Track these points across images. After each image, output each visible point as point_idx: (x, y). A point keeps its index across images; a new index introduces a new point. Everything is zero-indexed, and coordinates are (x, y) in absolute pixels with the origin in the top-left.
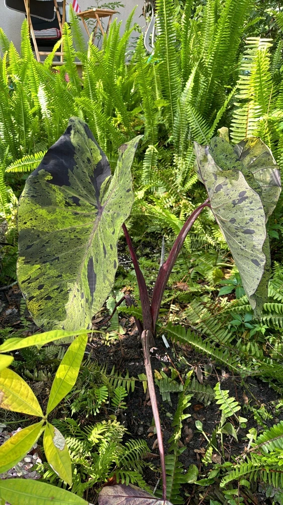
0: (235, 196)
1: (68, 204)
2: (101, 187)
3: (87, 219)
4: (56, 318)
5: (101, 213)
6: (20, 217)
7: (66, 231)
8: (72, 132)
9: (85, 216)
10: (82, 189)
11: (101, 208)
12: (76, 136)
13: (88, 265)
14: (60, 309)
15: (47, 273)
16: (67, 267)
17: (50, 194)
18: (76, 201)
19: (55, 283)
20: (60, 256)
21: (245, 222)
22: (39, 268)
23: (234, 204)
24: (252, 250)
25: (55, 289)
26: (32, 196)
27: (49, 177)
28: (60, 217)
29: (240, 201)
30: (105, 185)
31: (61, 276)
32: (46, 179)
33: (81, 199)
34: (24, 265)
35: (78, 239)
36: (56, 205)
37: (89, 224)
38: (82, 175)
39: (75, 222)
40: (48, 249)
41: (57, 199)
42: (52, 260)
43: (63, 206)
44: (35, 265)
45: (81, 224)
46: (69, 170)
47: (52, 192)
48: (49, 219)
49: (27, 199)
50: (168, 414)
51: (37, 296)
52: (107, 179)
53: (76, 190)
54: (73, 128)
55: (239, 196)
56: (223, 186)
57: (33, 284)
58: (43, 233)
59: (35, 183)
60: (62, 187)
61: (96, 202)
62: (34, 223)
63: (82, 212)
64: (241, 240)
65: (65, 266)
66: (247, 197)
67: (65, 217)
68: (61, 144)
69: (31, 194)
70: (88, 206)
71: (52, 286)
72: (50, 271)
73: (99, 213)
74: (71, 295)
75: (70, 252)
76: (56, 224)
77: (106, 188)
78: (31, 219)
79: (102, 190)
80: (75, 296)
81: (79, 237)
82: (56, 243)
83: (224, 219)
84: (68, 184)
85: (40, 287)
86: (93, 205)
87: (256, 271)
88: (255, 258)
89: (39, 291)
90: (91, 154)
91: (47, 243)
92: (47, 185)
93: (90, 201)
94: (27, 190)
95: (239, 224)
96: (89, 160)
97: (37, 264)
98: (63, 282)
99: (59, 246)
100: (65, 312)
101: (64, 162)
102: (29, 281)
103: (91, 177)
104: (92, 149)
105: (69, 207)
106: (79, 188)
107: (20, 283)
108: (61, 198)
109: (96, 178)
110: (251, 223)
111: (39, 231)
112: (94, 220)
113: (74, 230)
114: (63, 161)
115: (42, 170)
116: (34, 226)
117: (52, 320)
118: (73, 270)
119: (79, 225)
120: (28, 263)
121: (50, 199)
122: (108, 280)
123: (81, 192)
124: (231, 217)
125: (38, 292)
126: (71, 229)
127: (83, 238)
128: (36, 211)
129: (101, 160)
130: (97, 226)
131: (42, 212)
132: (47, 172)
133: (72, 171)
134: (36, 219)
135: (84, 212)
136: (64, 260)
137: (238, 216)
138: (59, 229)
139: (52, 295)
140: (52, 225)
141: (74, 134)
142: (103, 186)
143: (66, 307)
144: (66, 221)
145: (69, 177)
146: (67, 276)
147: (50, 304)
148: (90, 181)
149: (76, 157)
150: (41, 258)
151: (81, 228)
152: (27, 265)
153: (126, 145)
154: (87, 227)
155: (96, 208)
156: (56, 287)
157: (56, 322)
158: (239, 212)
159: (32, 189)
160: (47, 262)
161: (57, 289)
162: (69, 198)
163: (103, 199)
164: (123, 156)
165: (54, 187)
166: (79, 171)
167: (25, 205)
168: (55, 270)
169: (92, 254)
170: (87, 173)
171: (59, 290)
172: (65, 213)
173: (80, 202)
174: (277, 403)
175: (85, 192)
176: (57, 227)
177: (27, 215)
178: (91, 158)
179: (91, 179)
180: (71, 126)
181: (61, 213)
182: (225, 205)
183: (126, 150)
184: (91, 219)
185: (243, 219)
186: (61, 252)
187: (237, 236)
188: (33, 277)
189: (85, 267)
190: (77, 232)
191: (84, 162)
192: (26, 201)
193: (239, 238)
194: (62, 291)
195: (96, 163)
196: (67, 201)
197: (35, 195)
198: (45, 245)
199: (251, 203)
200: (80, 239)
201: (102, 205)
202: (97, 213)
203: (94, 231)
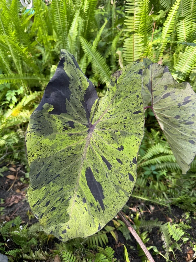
0: (181, 100)
1: (65, 129)
2: (92, 109)
3: (80, 137)
4: (61, 222)
5: (93, 130)
6: (29, 152)
7: (64, 151)
8: (65, 63)
9: (78, 135)
10: (76, 113)
11: (92, 126)
12: (69, 67)
13: (86, 175)
14: (63, 214)
15: (51, 190)
16: (67, 180)
17: (52, 124)
18: (71, 125)
19: (57, 196)
20: (60, 173)
21: (188, 117)
22: (45, 189)
23: (179, 106)
24: (191, 135)
25: (58, 200)
26: (38, 130)
27: (52, 109)
28: (59, 141)
29: (185, 103)
30: (95, 107)
31: (62, 188)
32: (49, 111)
33: (75, 121)
34: (33, 191)
35: (74, 155)
36: (57, 131)
37: (82, 141)
38: (76, 101)
39: (70, 142)
40: (51, 171)
41: (58, 126)
42: (55, 178)
43: (61, 131)
44: (42, 188)
45: (76, 142)
46: (67, 100)
47: (52, 121)
48: (50, 145)
49: (33, 133)
50: (132, 247)
51: (45, 212)
52: (96, 101)
53: (71, 116)
54: (65, 60)
55: (184, 100)
56: (171, 94)
57: (41, 203)
58: (47, 158)
59: (40, 117)
60: (60, 116)
61: (87, 121)
62: (39, 152)
63: (76, 132)
64: (182, 129)
65: (65, 180)
66: (190, 101)
67: (62, 140)
68: (59, 77)
69: (37, 128)
70: (81, 126)
71: (55, 199)
72: (54, 187)
73: (90, 131)
74: (72, 202)
75: (68, 167)
76: (56, 147)
77: (96, 110)
78: (37, 151)
79: (92, 112)
80: (76, 201)
81: (75, 153)
82: (57, 164)
83: (169, 116)
84: (65, 112)
85: (47, 204)
86: (85, 125)
87: (192, 147)
88: (192, 140)
89: (47, 207)
90: (81, 82)
91: (50, 165)
92: (49, 117)
93: (83, 122)
94: (32, 125)
95: (183, 119)
96: (80, 87)
97: (43, 187)
98: (64, 193)
99: (60, 165)
100: (68, 215)
101: (62, 93)
102: (39, 202)
103: (82, 102)
104: (80, 78)
105: (66, 131)
106: (74, 113)
107: (32, 207)
108: (60, 125)
109: (86, 102)
110: (192, 117)
111: (44, 158)
112: (86, 137)
113: (70, 148)
114: (61, 91)
115: (46, 104)
116: (40, 155)
117: (58, 225)
118: (72, 181)
119: (74, 144)
120: (36, 188)
121: (52, 128)
122: (123, 190)
123: (76, 116)
124: (175, 115)
125: (46, 209)
126: (68, 148)
127: (78, 153)
128: (41, 142)
129: (89, 86)
130: (90, 141)
131: (46, 141)
132: (50, 105)
133: (69, 100)
134: (41, 149)
135: (78, 132)
136: (64, 175)
137: (183, 114)
138: (58, 151)
139: (56, 206)
140: (53, 149)
141: (67, 66)
142: (93, 108)
143: (68, 212)
144: (63, 143)
145: (66, 105)
146: (67, 187)
147: (55, 213)
148: (82, 106)
149: (70, 86)
150: (46, 180)
151: (75, 145)
152: (36, 190)
153: (119, 71)
154: (81, 143)
155: (87, 126)
156: (58, 198)
157: (61, 224)
158: (183, 111)
159: (37, 123)
160: (50, 181)
161: (60, 200)
162: (66, 123)
163: (94, 119)
164: (118, 82)
165: (54, 116)
166: (74, 98)
167: (32, 139)
168: (58, 186)
169: (90, 165)
170: (79, 99)
171: (61, 200)
172: (63, 136)
173: (74, 125)
174: (186, 216)
175: (79, 116)
176: (56, 150)
177: (35, 148)
178: (81, 86)
179: (83, 104)
180: (64, 58)
181: (60, 138)
182: (171, 107)
183: (121, 76)
184: (83, 137)
185: (186, 115)
186: (60, 169)
187: (179, 127)
188: (41, 198)
189: (82, 176)
190: (73, 150)
191: (76, 90)
192: (33, 135)
193: (180, 128)
194: (64, 200)
195: (85, 89)
196: (65, 126)
197: (40, 128)
198: (49, 168)
199: (193, 104)
200: (76, 154)
201: (93, 124)
202: (89, 131)
203: (87, 146)
